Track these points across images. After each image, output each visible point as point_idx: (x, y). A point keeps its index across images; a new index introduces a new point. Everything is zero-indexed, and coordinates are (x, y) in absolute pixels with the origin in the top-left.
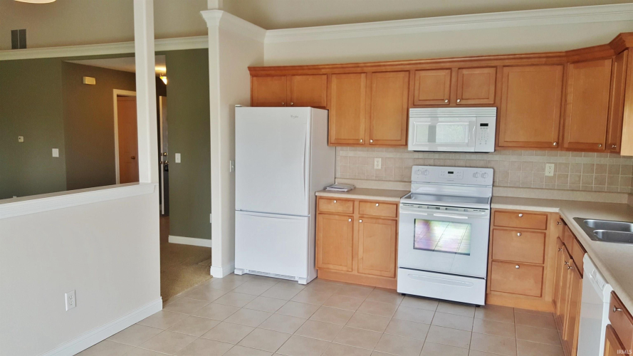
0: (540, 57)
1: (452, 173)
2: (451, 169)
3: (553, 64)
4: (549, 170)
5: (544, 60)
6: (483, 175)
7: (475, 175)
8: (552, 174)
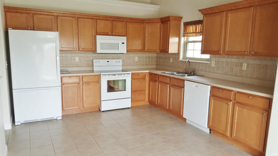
0: (138, 20)
1: (108, 61)
2: (108, 60)
3: (141, 23)
4: (136, 59)
5: (139, 21)
6: (119, 62)
7: (116, 62)
8: (137, 60)
